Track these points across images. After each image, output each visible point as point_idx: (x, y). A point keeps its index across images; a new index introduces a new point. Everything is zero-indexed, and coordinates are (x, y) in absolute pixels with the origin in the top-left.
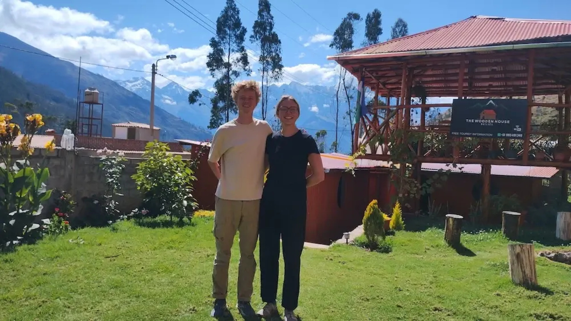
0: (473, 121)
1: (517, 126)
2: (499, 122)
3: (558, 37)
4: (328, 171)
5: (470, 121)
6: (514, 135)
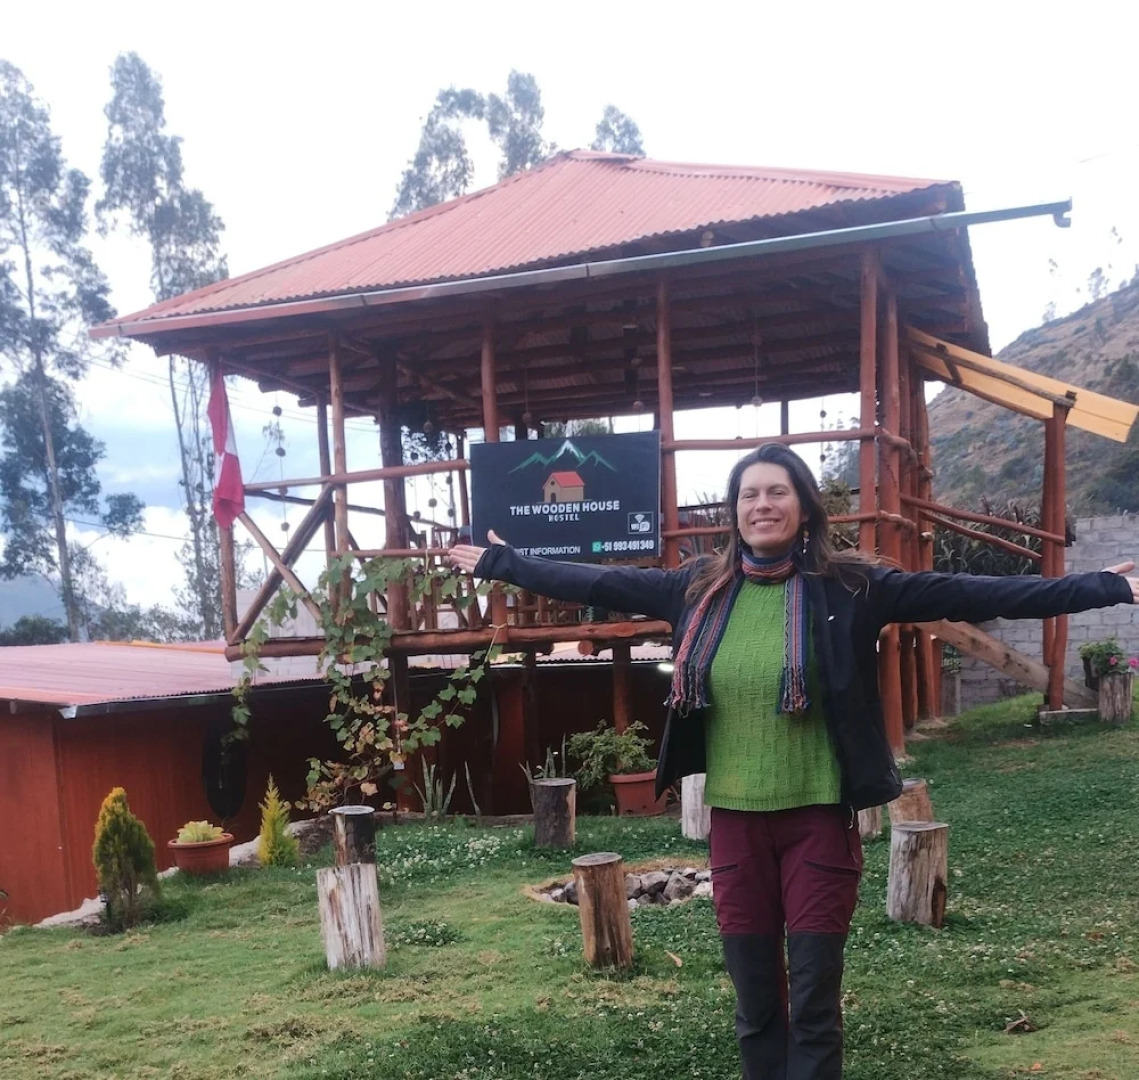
0: (526, 510)
1: (639, 517)
2: (594, 506)
3: (701, 230)
4: (71, 713)
5: (520, 510)
6: (634, 545)
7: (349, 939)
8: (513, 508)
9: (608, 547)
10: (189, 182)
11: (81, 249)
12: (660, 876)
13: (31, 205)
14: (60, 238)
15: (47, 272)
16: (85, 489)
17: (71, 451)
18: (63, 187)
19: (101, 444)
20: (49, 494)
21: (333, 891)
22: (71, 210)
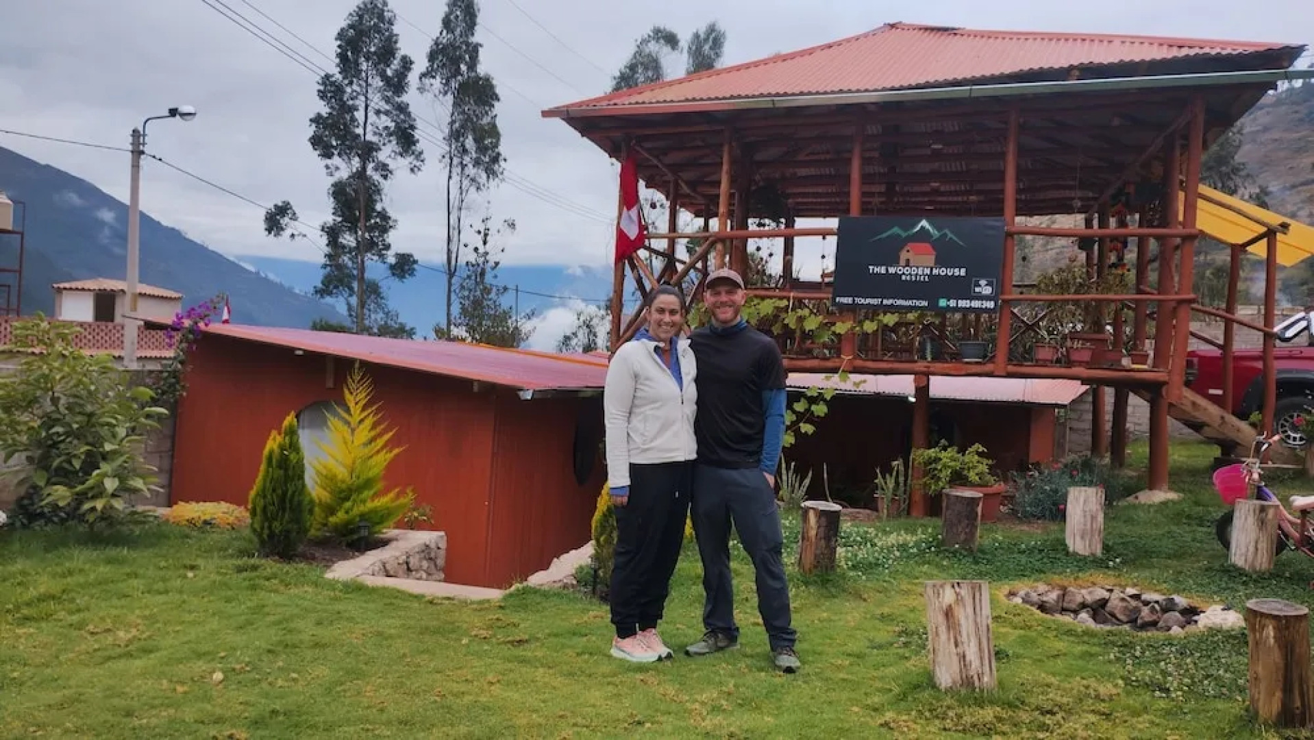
0: (883, 270)
1: (983, 282)
2: (943, 271)
3: (1072, 68)
4: (528, 396)
5: (877, 270)
6: (976, 304)
7: (968, 658)
8: (871, 267)
9: (952, 303)
10: (482, 69)
11: (402, 102)
12: (1101, 593)
13: (374, 72)
14: (389, 94)
15: (378, 112)
16: (381, 247)
17: (376, 223)
18: (396, 64)
19: (396, 221)
20: (357, 248)
21: (950, 606)
22: (399, 79)
